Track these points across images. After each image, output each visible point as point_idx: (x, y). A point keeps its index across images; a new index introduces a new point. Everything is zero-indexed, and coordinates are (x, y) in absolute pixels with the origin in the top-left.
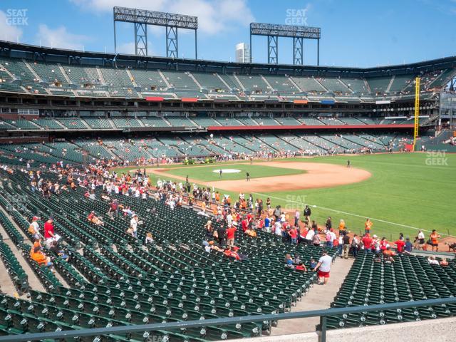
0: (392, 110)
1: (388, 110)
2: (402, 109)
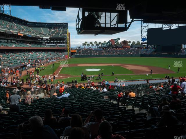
0: (48, 41)
1: (47, 41)
2: (53, 41)
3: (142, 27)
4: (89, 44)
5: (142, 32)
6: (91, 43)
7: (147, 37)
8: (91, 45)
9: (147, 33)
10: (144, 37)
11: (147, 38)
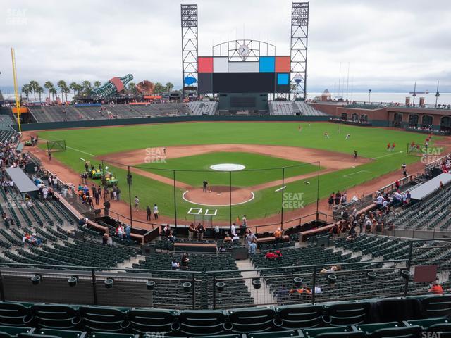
3: (183, 50)
4: (43, 87)
5: (183, 62)
6: (48, 85)
7: (196, 76)
8: (47, 90)
9: (196, 65)
10: (190, 76)
11: (197, 78)
